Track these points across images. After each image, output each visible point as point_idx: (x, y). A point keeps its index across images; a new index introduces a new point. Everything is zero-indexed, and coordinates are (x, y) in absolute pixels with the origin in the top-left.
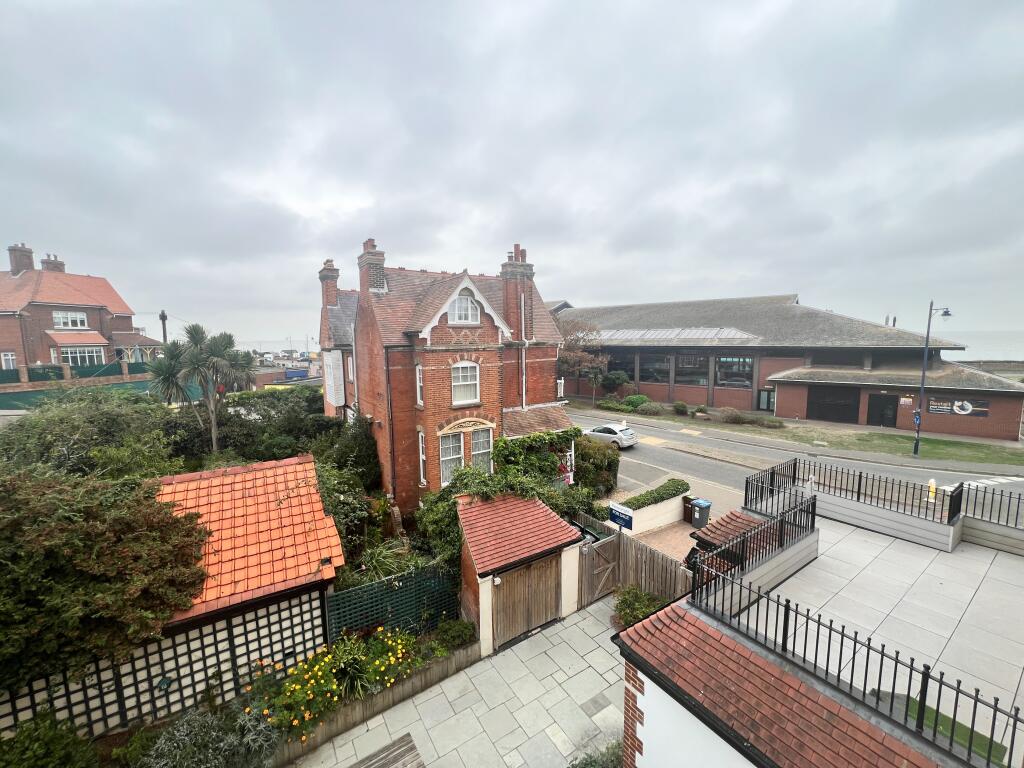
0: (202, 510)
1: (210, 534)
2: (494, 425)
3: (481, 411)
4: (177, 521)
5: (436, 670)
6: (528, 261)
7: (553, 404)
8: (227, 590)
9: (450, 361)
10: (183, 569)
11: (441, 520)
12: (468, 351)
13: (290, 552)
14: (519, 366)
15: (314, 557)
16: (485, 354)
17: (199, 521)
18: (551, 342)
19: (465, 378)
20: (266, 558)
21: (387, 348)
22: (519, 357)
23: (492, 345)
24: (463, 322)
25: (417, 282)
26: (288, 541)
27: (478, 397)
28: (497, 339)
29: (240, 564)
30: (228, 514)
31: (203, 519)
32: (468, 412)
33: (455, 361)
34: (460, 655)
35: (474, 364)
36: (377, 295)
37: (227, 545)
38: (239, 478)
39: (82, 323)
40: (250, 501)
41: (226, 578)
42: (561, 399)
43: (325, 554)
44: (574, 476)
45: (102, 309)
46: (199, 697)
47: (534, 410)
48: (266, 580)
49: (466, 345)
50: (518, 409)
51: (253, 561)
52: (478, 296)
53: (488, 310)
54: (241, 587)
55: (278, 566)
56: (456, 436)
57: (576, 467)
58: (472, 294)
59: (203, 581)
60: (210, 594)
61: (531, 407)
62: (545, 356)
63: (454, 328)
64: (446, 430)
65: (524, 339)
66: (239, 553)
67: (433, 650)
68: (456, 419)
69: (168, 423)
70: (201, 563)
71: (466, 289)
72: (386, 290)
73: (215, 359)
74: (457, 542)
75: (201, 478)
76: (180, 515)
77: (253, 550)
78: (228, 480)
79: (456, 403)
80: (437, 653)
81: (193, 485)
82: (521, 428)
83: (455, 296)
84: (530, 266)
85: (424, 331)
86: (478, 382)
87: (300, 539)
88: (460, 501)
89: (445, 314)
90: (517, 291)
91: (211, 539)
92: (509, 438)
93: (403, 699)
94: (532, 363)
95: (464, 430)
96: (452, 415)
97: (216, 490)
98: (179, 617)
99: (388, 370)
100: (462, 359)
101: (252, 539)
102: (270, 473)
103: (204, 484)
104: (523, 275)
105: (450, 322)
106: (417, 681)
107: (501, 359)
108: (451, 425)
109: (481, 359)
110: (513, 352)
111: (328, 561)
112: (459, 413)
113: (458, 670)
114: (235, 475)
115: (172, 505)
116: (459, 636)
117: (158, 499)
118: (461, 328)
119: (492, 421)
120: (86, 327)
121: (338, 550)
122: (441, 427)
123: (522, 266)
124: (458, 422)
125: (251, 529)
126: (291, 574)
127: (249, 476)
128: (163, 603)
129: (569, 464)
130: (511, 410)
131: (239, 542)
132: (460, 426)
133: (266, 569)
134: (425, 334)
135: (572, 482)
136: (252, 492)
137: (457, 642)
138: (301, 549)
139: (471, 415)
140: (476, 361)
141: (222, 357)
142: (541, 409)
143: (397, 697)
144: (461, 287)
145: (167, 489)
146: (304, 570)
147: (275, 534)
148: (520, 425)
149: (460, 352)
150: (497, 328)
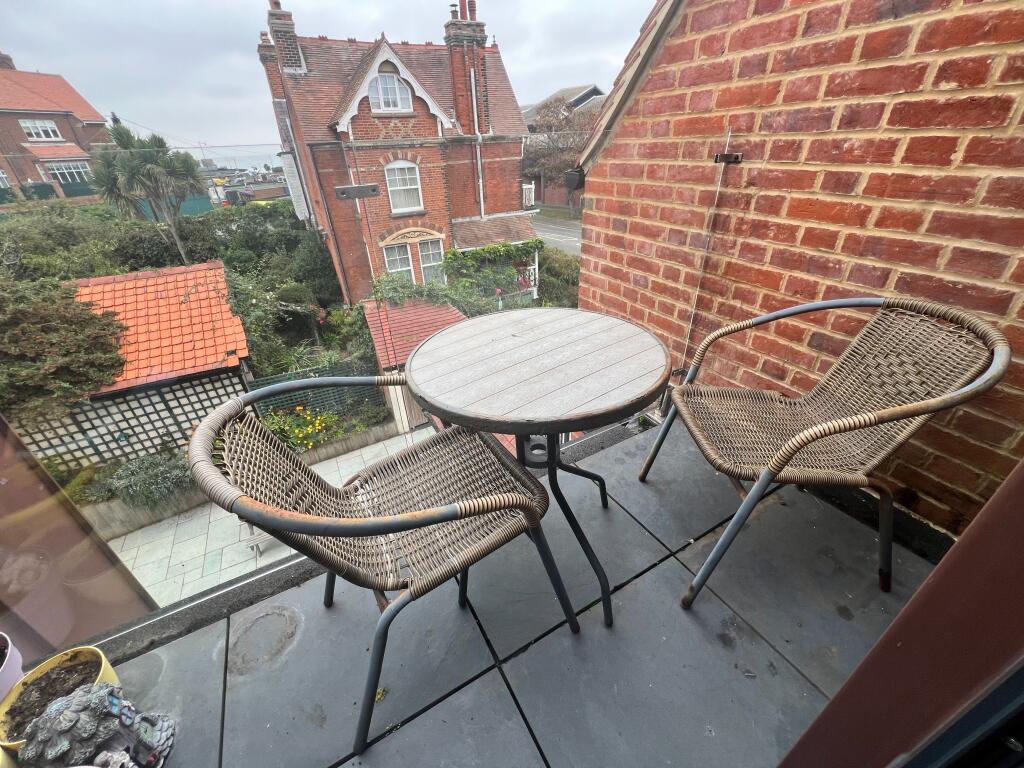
0: (118, 309)
1: (127, 328)
2: (443, 236)
3: (427, 219)
4: (93, 317)
5: (354, 440)
6: (479, 19)
7: (519, 213)
8: (145, 372)
9: (381, 160)
10: (99, 354)
11: (355, 323)
12: (402, 147)
13: (199, 345)
14: (474, 167)
15: (221, 349)
16: (424, 151)
17: (117, 318)
18: (512, 135)
19: (404, 182)
20: (177, 349)
21: (311, 146)
22: (474, 156)
23: (430, 139)
24: (391, 110)
25: (344, 57)
26: (198, 336)
27: (422, 203)
28: (437, 132)
29: (155, 353)
30: (142, 313)
31: (121, 317)
32: (411, 221)
33: (388, 161)
34: (377, 430)
35: (412, 165)
36: (293, 77)
37: (142, 338)
38: (151, 282)
39: (54, 132)
40: (162, 302)
41: (143, 364)
42: (532, 208)
43: (231, 348)
44: (538, 291)
45: (67, 116)
46: (159, 447)
47: (495, 219)
48: (178, 366)
49: (398, 140)
50: (477, 218)
51: (166, 351)
52: (405, 73)
53: (420, 92)
54: (156, 370)
55: (189, 355)
56: (403, 247)
57: (540, 281)
58: (396, 70)
59: (122, 364)
60: (131, 375)
61: (491, 217)
62: (507, 153)
63: (381, 118)
64: (389, 241)
65: (477, 132)
66: (154, 344)
67: (354, 426)
68: (399, 228)
69: (133, 238)
70: (120, 352)
71: (387, 62)
72: (303, 70)
73: (149, 166)
74: (369, 342)
75: (114, 281)
76: (99, 312)
77: (166, 342)
78: (141, 283)
79: (395, 211)
80: (357, 428)
81: (108, 288)
82: (477, 240)
83: (373, 72)
84: (481, 26)
85: (341, 124)
86: (419, 186)
87: (208, 335)
88: (367, 305)
89: (365, 100)
90: (464, 64)
91: (128, 333)
92: (460, 251)
93: (329, 458)
94: (490, 163)
95: (410, 241)
96: (393, 224)
97: (131, 292)
98: (104, 390)
99: (318, 174)
100: (396, 158)
101: (165, 334)
102: (180, 278)
103: (119, 286)
104: (472, 40)
105: (375, 111)
106: (339, 446)
107: (446, 157)
108: (394, 235)
109: (419, 158)
110: (466, 149)
111: (234, 352)
112: (401, 222)
113: (378, 441)
114: (148, 279)
115: (89, 304)
116: (375, 417)
117: (77, 299)
118: (390, 117)
119: (440, 230)
120: (60, 138)
121: (244, 344)
122: (383, 238)
123: (469, 25)
124: (400, 232)
125: (164, 326)
126: (200, 362)
127: (161, 280)
128: (88, 379)
129: (532, 278)
130: (468, 219)
131: (154, 336)
132: (404, 236)
133: (178, 357)
134: (343, 126)
135: (536, 296)
136: (164, 294)
137: (374, 420)
138: (210, 343)
139: (416, 225)
140: (414, 160)
141: (156, 163)
142: (502, 219)
143: (322, 457)
144: (379, 60)
145: (85, 291)
146: (211, 359)
147: (187, 330)
148: (476, 237)
149: (393, 150)
150: (434, 117)
